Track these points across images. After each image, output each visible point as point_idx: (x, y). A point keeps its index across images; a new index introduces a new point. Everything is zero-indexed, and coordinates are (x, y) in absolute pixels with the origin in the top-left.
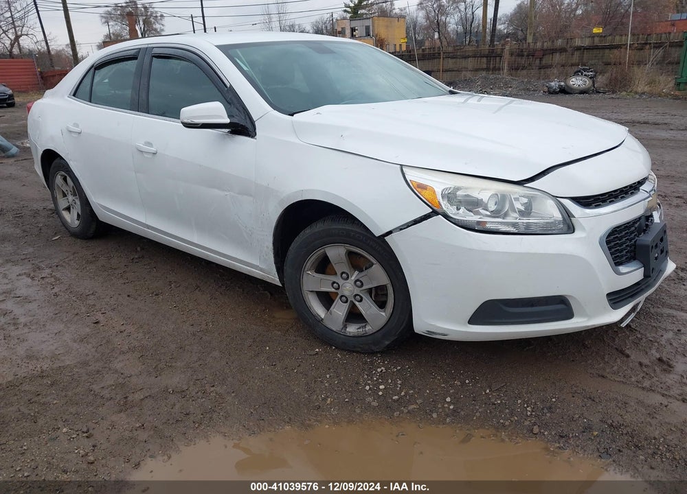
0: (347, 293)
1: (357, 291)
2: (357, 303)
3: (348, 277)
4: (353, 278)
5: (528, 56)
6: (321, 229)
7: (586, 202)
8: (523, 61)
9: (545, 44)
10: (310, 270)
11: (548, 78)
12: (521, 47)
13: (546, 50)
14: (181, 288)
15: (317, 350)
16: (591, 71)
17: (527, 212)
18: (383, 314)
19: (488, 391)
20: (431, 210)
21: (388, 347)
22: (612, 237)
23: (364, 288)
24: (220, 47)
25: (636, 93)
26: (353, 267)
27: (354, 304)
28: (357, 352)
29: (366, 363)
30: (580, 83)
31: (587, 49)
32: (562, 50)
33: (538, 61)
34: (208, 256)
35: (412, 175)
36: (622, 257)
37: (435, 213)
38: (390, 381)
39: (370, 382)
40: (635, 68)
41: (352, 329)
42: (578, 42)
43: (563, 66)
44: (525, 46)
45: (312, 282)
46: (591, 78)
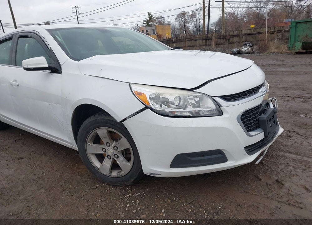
0: (110, 154)
1: (115, 152)
2: (116, 159)
3: (110, 145)
4: (113, 145)
5: (223, 38)
6: (93, 120)
7: (228, 98)
8: (221, 41)
9: (230, 33)
10: (90, 142)
11: (233, 48)
12: (220, 35)
13: (231, 36)
14: (35, 154)
15: (97, 186)
16: (251, 44)
17: (197, 105)
18: (129, 164)
19: (185, 204)
20: (145, 106)
21: (134, 182)
22: (245, 117)
23: (119, 150)
24: (48, 30)
25: (271, 52)
26: (112, 139)
27: (115, 160)
28: (118, 186)
29: (122, 192)
30: (246, 49)
31: (249, 35)
32: (238, 36)
33: (228, 41)
34: (47, 137)
35: (135, 88)
36: (252, 127)
37: (146, 107)
38: (133, 202)
39: (122, 203)
40: (270, 42)
41: (115, 174)
42: (244, 32)
43: (239, 42)
44: (221, 34)
45: (92, 149)
46: (251, 47)
